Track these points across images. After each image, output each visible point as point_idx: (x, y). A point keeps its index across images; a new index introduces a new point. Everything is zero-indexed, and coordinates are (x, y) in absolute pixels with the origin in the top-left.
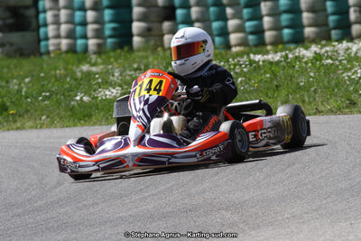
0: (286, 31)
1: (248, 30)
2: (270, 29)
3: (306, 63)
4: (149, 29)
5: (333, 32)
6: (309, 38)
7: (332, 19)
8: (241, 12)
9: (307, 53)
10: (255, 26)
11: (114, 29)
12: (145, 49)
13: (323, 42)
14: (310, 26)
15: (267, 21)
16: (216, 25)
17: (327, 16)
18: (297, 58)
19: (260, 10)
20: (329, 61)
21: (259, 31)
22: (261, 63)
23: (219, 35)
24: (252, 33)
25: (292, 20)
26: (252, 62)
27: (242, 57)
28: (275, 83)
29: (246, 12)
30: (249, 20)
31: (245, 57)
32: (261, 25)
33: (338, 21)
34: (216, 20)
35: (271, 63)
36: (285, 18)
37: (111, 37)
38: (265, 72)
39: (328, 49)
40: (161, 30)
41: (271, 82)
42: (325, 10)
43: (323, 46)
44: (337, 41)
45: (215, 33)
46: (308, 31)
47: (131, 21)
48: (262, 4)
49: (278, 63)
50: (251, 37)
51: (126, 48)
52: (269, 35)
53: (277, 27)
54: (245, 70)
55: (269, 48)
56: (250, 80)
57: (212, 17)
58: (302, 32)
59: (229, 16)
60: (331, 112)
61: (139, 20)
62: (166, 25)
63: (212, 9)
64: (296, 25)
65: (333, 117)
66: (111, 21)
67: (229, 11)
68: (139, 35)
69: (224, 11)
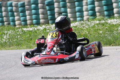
1: (22, 20)
3: (41, 31)
5: (50, 21)
6: (41, 23)
7: (49, 17)
8: (19, 14)
9: (41, 28)
10: (24, 19)
13: (47, 24)
16: (11, 18)
17: (48, 16)
18: (38, 30)
20: (49, 31)
21: (25, 21)
22: (26, 31)
23: (12, 22)
24: (23, 21)
25: (36, 17)
27: (20, 29)
28: (31, 38)
29: (21, 14)
30: (22, 17)
31: (21, 29)
33: (51, 18)
34: (11, 17)
36: (34, 16)
38: (27, 34)
39: (48, 27)
41: (29, 37)
42: (47, 14)
43: (46, 26)
44: (51, 24)
45: (11, 21)
48: (26, 12)
50: (23, 23)
52: (28, 22)
53: (31, 19)
54: (21, 33)
55: (29, 26)
56: (22, 36)
57: (10, 15)
59: (15, 15)
63: (10, 13)
67: (15, 14)
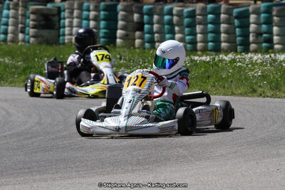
0: (210, 44)
2: (201, 42)
4: (127, 35)
11: (105, 33)
12: (123, 47)
14: (225, 42)
15: (199, 37)
19: (196, 30)
26: (192, 61)
32: (196, 38)
35: (204, 62)
37: (103, 37)
40: (134, 36)
46: (223, 45)
47: (117, 29)
49: (208, 62)
51: (112, 45)
58: (220, 45)
60: (241, 95)
61: (121, 29)
62: (138, 33)
64: (217, 41)
65: (242, 98)
66: (104, 28)
68: (120, 38)
69: (174, 28)
